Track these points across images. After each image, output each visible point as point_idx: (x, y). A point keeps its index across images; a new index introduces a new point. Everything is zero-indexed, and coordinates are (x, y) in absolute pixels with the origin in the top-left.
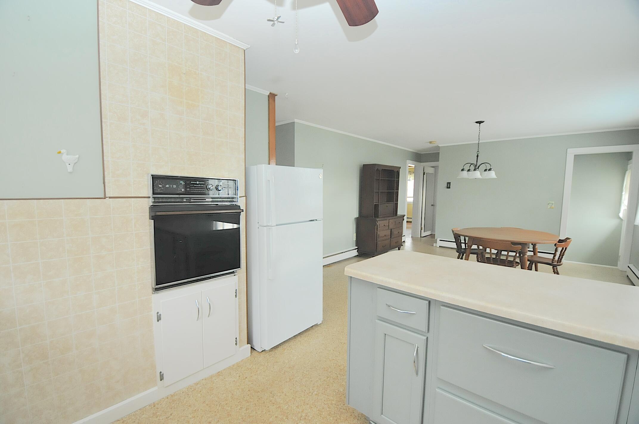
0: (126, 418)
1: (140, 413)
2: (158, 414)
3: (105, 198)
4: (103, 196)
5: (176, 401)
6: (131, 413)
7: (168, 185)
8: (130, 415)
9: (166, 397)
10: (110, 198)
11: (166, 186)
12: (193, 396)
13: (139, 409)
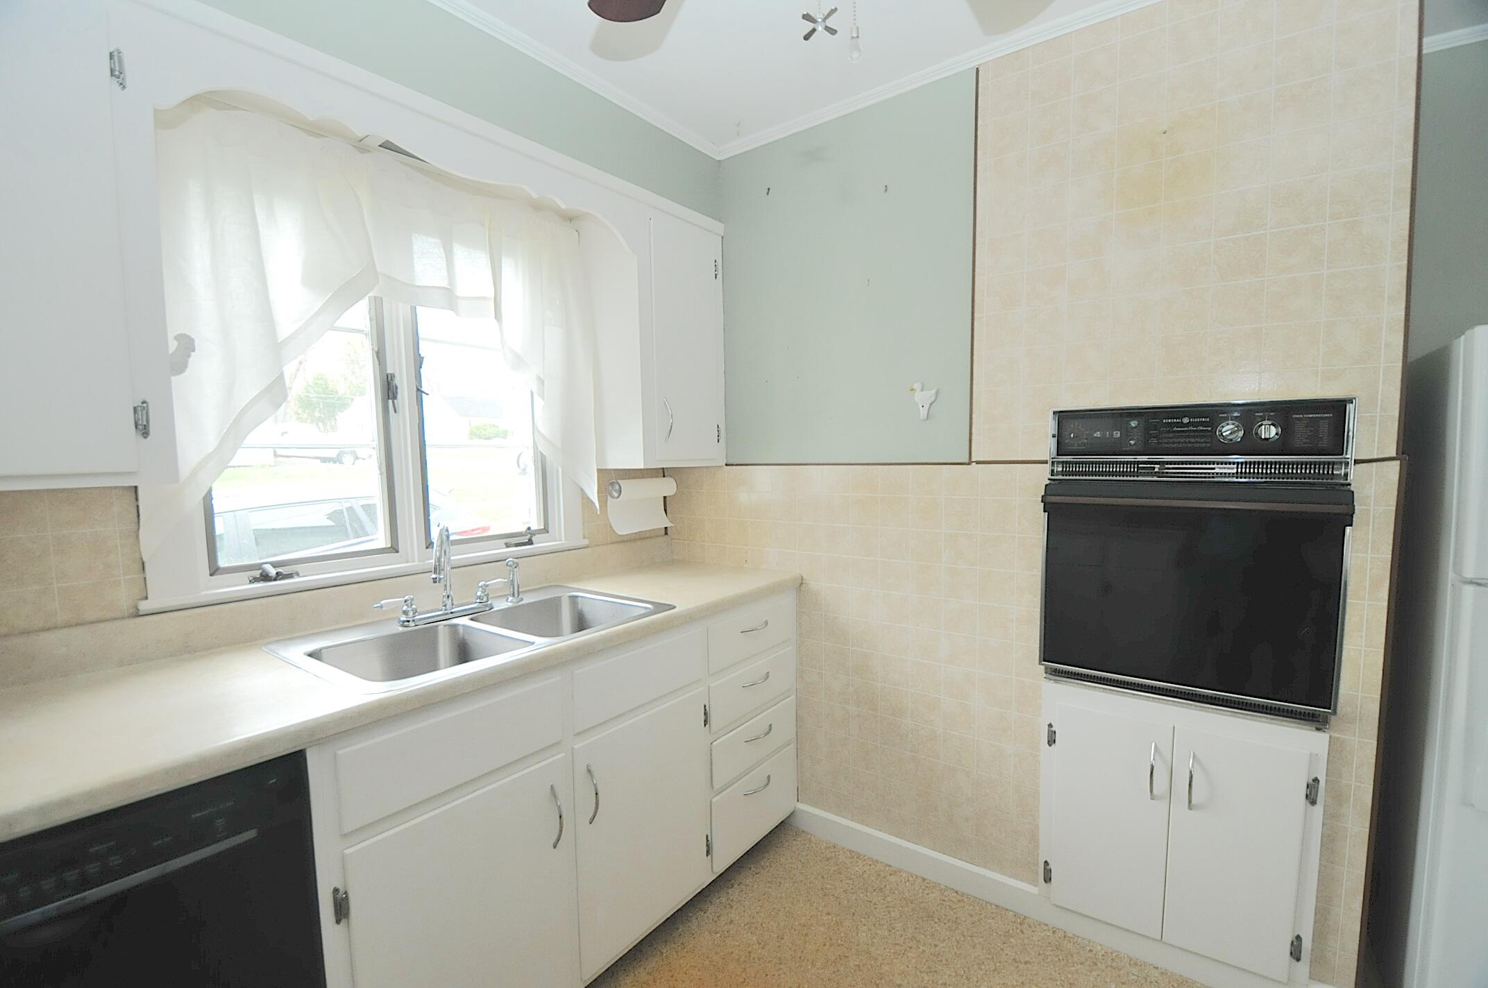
0: (968, 898)
1: (992, 913)
2: (1012, 940)
3: (969, 464)
4: (966, 460)
5: (1061, 950)
6: (980, 900)
7: (1098, 433)
8: (978, 900)
9: (1053, 928)
10: (978, 463)
11: (1095, 435)
12: (1098, 975)
13: (996, 906)
